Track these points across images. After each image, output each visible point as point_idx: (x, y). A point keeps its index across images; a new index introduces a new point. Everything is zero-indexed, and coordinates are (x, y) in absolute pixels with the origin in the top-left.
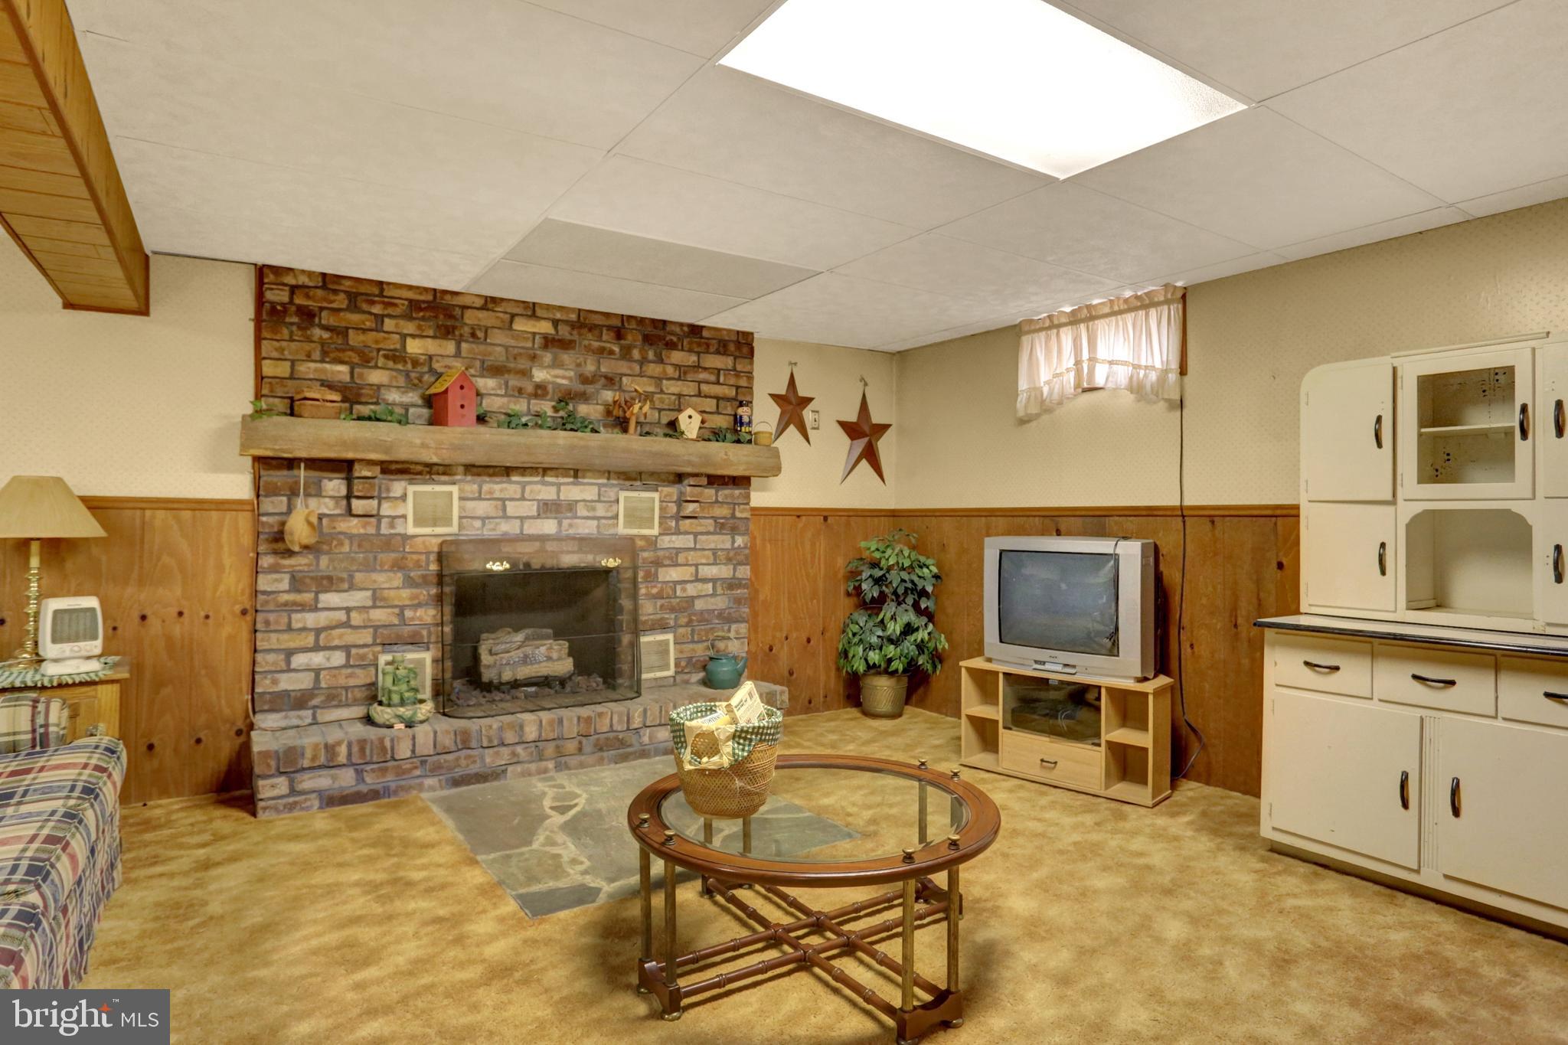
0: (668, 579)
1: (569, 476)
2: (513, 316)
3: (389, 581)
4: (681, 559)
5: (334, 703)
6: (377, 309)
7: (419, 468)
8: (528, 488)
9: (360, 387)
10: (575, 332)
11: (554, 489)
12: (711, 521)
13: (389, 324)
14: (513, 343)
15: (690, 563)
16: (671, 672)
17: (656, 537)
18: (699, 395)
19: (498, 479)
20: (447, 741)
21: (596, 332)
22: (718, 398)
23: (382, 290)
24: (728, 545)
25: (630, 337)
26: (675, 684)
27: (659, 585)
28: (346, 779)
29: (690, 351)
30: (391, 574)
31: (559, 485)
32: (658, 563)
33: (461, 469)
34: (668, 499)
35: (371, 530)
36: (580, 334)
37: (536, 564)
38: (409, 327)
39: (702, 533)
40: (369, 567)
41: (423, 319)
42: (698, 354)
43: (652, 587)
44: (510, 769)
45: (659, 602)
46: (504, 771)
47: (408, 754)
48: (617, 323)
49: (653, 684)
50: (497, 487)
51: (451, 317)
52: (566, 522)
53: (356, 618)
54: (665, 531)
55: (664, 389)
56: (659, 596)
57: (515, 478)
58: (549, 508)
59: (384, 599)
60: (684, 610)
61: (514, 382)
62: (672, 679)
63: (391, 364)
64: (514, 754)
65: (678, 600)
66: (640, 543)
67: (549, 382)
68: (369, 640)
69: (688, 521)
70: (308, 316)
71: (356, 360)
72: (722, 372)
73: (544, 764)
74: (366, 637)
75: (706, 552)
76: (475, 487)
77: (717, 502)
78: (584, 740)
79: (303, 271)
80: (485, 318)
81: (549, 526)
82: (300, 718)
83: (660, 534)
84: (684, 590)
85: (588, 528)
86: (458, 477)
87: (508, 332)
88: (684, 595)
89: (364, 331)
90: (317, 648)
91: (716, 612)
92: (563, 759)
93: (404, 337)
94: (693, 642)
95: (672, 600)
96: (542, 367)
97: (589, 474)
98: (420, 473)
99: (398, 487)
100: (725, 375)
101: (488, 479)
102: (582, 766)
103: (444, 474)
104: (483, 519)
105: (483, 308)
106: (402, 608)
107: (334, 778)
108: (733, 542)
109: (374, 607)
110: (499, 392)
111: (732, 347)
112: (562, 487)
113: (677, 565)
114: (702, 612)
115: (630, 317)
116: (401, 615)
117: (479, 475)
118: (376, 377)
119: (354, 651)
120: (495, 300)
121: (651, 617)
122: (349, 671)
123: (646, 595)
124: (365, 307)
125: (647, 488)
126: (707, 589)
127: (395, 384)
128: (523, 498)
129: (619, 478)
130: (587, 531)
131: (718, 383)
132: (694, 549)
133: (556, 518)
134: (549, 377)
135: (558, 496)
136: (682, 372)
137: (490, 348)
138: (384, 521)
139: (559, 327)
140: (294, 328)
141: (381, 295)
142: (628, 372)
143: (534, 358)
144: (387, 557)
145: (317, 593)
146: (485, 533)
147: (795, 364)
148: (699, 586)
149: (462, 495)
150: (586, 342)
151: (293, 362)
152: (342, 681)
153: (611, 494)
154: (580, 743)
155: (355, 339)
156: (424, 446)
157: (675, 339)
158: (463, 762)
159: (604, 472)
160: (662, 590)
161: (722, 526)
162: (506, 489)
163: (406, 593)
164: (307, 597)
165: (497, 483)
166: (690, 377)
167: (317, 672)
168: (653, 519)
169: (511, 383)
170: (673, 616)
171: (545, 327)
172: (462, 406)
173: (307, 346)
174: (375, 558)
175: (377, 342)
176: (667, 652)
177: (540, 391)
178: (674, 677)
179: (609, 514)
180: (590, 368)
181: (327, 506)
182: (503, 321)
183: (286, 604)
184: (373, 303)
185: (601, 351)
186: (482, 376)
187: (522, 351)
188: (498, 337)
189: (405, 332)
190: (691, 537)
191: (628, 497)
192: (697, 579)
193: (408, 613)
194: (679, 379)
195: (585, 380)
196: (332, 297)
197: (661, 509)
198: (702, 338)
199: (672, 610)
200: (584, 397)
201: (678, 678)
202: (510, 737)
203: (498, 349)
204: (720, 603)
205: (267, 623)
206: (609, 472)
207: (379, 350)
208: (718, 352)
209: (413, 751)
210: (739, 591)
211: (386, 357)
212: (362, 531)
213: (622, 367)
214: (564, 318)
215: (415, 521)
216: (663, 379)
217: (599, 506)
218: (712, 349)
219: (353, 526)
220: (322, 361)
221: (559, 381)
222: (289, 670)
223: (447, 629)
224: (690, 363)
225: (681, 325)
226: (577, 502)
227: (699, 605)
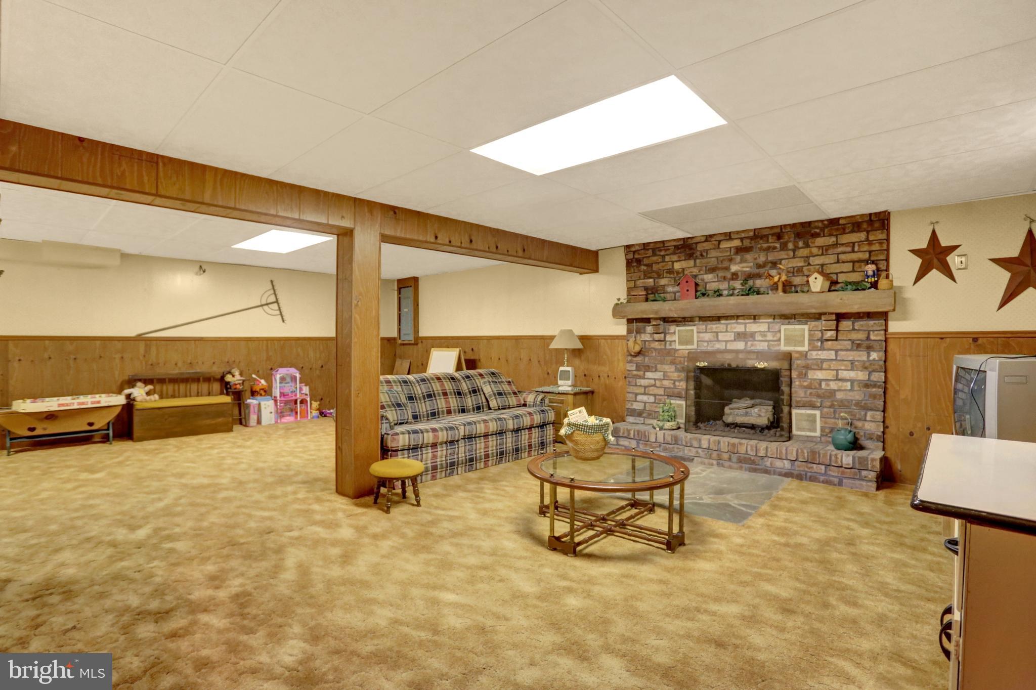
0: (815, 377)
1: (751, 319)
2: (720, 242)
3: (669, 368)
4: (825, 365)
5: (651, 417)
6: (662, 253)
7: (680, 319)
8: (729, 326)
9: (658, 287)
10: (753, 242)
11: (743, 326)
12: (850, 342)
13: (667, 258)
14: (720, 255)
15: (832, 368)
16: (818, 433)
17: (807, 352)
18: (838, 262)
19: (714, 322)
20: (669, 439)
21: (765, 239)
22: (854, 262)
23: (664, 244)
24: (865, 358)
25: (786, 237)
26: (821, 442)
27: (809, 381)
28: (633, 444)
29: (831, 235)
30: (670, 366)
31: (745, 324)
32: (808, 367)
33: (697, 319)
34: (815, 329)
35: (663, 347)
36: (755, 242)
37: (734, 365)
38: (675, 258)
39: (841, 350)
40: (662, 363)
41: (680, 253)
42: (836, 236)
43: (804, 381)
44: (696, 459)
45: (809, 391)
46: (693, 459)
47: (654, 440)
48: (778, 230)
49: (806, 439)
50: (714, 326)
51: (691, 249)
52: (749, 343)
53: (658, 384)
54: (813, 348)
55: (811, 263)
56: (809, 387)
57: (723, 322)
58: (740, 336)
59: (668, 376)
60: (829, 397)
61: (721, 274)
62: (819, 439)
63: (668, 275)
64: (697, 452)
65: (823, 391)
66: (794, 355)
67: (739, 271)
68: (663, 393)
69: (830, 343)
70: (639, 261)
71: (656, 276)
72: (856, 244)
73: (711, 461)
74: (661, 392)
75: (846, 362)
76: (704, 327)
77: (854, 329)
78: (732, 455)
79: (637, 244)
80: (706, 246)
81: (740, 345)
82: (640, 420)
83: (809, 350)
84: (828, 385)
85: (762, 346)
86: (696, 323)
87: (718, 250)
88: (828, 388)
89: (658, 263)
90: (645, 394)
91: (854, 402)
92: (721, 462)
93: (673, 262)
94: (835, 418)
95: (819, 391)
96: (736, 264)
97: (761, 317)
98: (681, 322)
99: (673, 328)
100: (859, 246)
101: (709, 322)
102: (730, 467)
103: (690, 321)
104: (707, 342)
105: (706, 241)
106: (675, 381)
107: (630, 442)
108: (869, 356)
109: (664, 379)
110: (714, 280)
111: (865, 226)
112: (747, 325)
113: (821, 369)
114: (842, 401)
115: (785, 226)
116: (674, 383)
117: (705, 321)
118: (663, 282)
119: (657, 397)
120: (711, 236)
121: (804, 399)
122: (656, 405)
123: (799, 386)
124: (658, 253)
125: (800, 323)
126: (846, 386)
127: (670, 284)
128: (727, 331)
129: (781, 318)
130: (761, 348)
131: (853, 251)
132: (836, 360)
133: (744, 341)
134: (739, 268)
135: (745, 329)
136: (825, 250)
137: (709, 260)
138: (668, 343)
139: (744, 241)
140: (635, 268)
141: (664, 247)
142: (786, 257)
143: (731, 260)
144: (669, 358)
145: (644, 372)
146: (709, 348)
147: (937, 222)
148: (840, 383)
149: (698, 331)
150: (759, 246)
151: (635, 281)
152: (653, 409)
153: (777, 327)
154: (730, 456)
155: (655, 267)
156: (670, 310)
157: (818, 231)
158: (676, 450)
159: (771, 315)
160: (811, 383)
161: (859, 346)
162: (719, 327)
163: (676, 374)
164: (641, 373)
165: (714, 324)
166: (830, 252)
167: (645, 403)
168: (803, 341)
169: (719, 275)
170: (819, 400)
171: (737, 243)
172: (688, 290)
173: (639, 274)
174: (664, 359)
175: (663, 267)
176: (815, 421)
177: (735, 276)
178: (820, 437)
179: (775, 339)
180: (762, 259)
181: (646, 337)
182: (715, 245)
183: (635, 375)
184: (661, 251)
185: (768, 249)
186: (706, 274)
187: (725, 258)
188: (713, 254)
189: (673, 260)
190: (833, 353)
191: (786, 329)
192: (837, 379)
193: (677, 383)
194: (822, 254)
195: (759, 266)
196: (647, 252)
197: (810, 335)
198: (839, 225)
199: (819, 396)
200: (759, 276)
201: (823, 439)
202: (695, 444)
203: (713, 259)
204: (857, 396)
205: (629, 382)
206: (774, 316)
207: (664, 270)
208: (852, 231)
209: (656, 439)
210: (874, 390)
211: (667, 272)
212: (659, 347)
213: (783, 255)
214: (747, 236)
215: (679, 343)
216: (810, 257)
217: (769, 334)
218: (847, 231)
219: (656, 345)
220: (644, 279)
221: (745, 269)
222: (636, 401)
223: (692, 392)
224: (830, 243)
225: (822, 221)
226: (756, 332)
227: (839, 396)
